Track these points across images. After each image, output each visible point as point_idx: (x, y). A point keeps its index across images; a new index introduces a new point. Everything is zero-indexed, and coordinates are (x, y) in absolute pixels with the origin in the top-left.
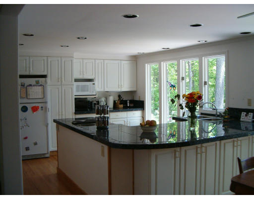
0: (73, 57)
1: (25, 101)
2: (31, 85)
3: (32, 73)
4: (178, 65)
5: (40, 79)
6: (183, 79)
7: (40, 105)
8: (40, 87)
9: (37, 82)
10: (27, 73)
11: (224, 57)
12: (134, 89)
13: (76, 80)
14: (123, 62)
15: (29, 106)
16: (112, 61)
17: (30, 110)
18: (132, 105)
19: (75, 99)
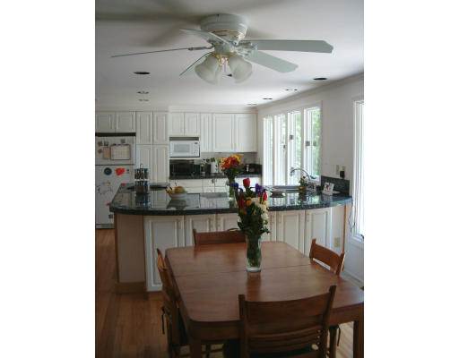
0: (167, 111)
1: (109, 162)
2: (115, 145)
3: (119, 130)
4: (287, 117)
5: (127, 138)
6: (291, 137)
7: (126, 167)
8: (126, 147)
9: (123, 141)
10: (112, 131)
11: (319, 110)
12: (254, 150)
13: (172, 139)
14: (238, 116)
15: (113, 169)
16: (220, 115)
17: (114, 172)
18: (252, 170)
19: (171, 161)
